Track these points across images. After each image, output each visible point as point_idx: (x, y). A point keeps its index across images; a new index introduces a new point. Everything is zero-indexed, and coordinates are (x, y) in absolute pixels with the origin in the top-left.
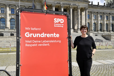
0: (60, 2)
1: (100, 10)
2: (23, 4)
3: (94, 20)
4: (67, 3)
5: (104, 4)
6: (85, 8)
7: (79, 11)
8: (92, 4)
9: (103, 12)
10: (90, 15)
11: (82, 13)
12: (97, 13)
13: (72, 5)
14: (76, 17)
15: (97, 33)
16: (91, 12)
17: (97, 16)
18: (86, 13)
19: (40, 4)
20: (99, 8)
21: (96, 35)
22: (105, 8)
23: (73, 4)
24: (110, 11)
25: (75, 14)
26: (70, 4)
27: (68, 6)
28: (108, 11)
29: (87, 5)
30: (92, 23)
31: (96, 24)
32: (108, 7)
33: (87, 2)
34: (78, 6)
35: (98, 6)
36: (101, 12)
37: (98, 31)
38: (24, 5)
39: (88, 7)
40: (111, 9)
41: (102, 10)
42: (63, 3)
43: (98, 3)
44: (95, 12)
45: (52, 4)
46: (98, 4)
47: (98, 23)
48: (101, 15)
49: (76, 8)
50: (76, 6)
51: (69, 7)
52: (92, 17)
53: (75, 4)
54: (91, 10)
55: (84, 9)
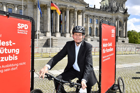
0: (55, 3)
1: (96, 14)
2: (11, 2)
3: (90, 24)
4: (63, 4)
5: (101, 7)
6: (82, 10)
7: (75, 13)
8: (88, 6)
9: (100, 16)
10: (86, 18)
11: (79, 16)
12: (93, 16)
13: (68, 7)
14: (72, 21)
15: (92, 38)
16: (87, 15)
17: (93, 20)
18: (83, 16)
19: (33, 3)
20: (96, 11)
21: (92, 41)
22: (101, 12)
23: (69, 5)
24: (105, 15)
25: (72, 17)
26: (67, 5)
27: (65, 7)
28: (104, 15)
29: (84, 7)
30: (88, 27)
31: (92, 28)
32: (104, 11)
33: (84, 4)
34: (75, 8)
35: (94, 9)
36: (97, 16)
37: (93, 36)
38: (13, 3)
39: (85, 10)
40: (107, 13)
41: (98, 14)
42: (59, 3)
43: (95, 6)
44: (91, 16)
45: (47, 5)
46: (95, 8)
47: (94, 28)
48: (97, 19)
49: (73, 10)
50: (73, 8)
51: (65, 9)
52: (88, 21)
53: (72, 5)
54: (87, 13)
55: (80, 11)
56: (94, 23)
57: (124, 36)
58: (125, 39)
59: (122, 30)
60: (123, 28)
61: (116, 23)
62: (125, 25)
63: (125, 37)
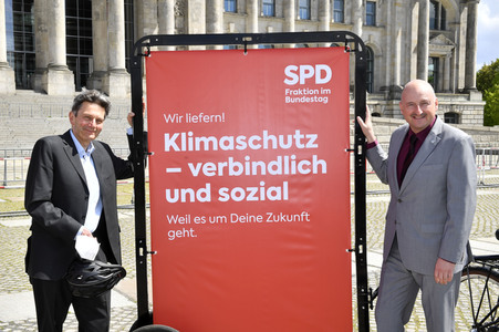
56: (284, 17)
57: (462, 86)
58: (461, 100)
59: (446, 50)
60: (452, 40)
61: (416, 11)
62: (464, 25)
63: (466, 91)
